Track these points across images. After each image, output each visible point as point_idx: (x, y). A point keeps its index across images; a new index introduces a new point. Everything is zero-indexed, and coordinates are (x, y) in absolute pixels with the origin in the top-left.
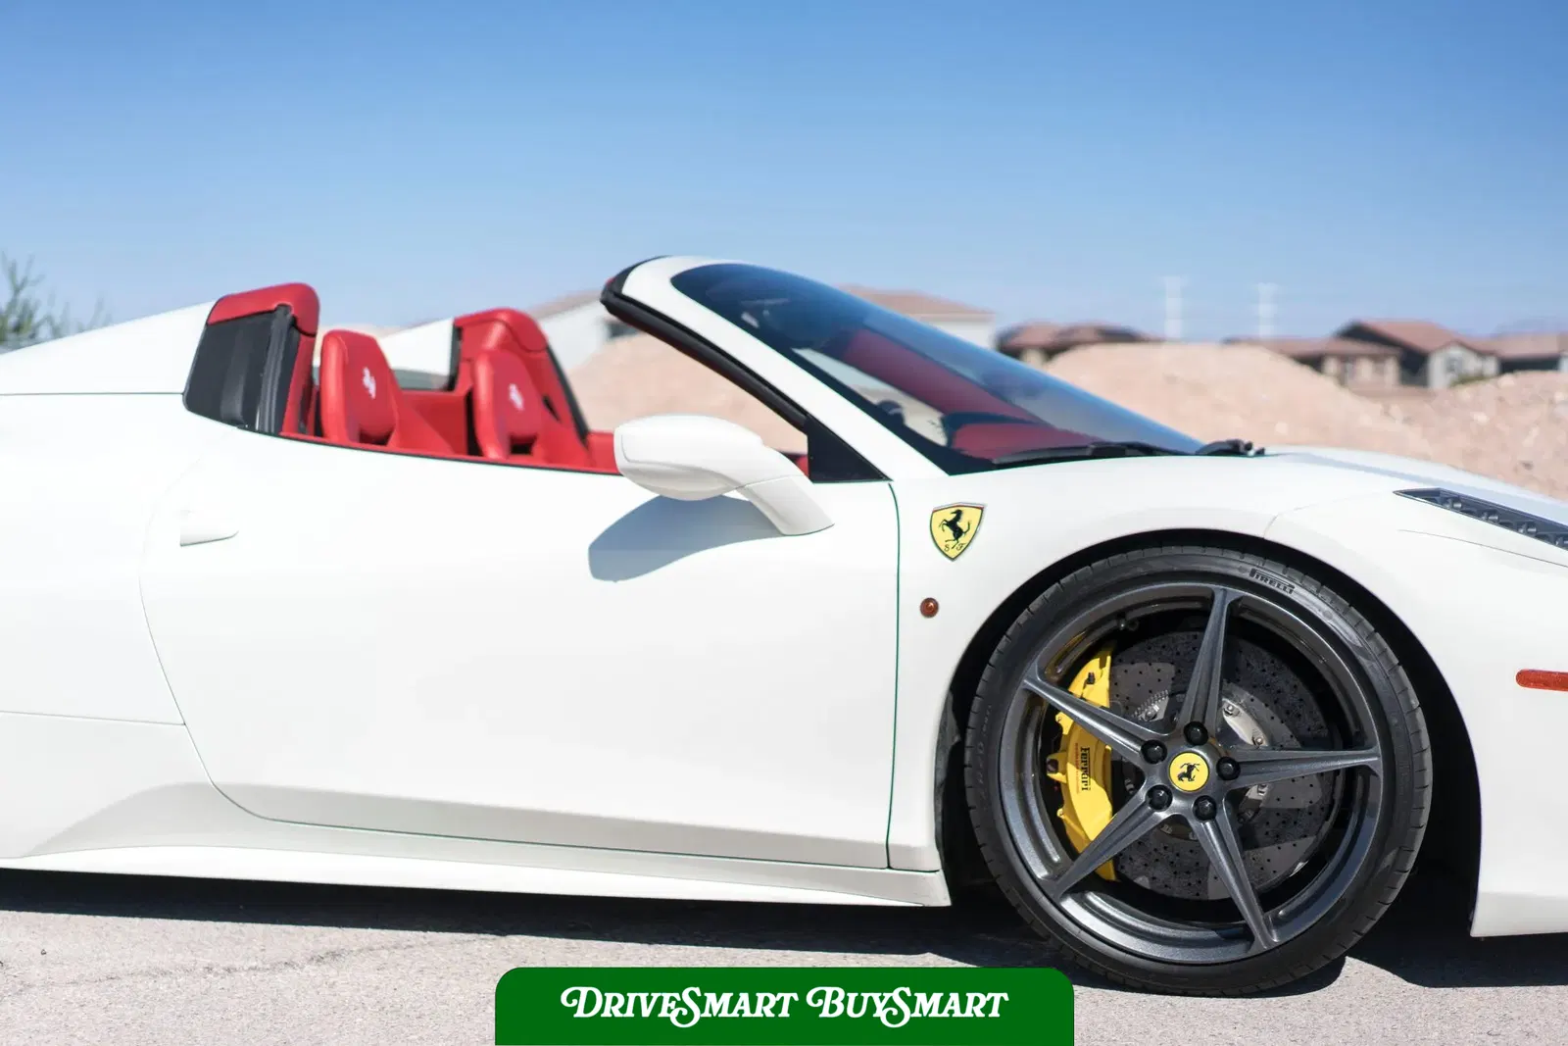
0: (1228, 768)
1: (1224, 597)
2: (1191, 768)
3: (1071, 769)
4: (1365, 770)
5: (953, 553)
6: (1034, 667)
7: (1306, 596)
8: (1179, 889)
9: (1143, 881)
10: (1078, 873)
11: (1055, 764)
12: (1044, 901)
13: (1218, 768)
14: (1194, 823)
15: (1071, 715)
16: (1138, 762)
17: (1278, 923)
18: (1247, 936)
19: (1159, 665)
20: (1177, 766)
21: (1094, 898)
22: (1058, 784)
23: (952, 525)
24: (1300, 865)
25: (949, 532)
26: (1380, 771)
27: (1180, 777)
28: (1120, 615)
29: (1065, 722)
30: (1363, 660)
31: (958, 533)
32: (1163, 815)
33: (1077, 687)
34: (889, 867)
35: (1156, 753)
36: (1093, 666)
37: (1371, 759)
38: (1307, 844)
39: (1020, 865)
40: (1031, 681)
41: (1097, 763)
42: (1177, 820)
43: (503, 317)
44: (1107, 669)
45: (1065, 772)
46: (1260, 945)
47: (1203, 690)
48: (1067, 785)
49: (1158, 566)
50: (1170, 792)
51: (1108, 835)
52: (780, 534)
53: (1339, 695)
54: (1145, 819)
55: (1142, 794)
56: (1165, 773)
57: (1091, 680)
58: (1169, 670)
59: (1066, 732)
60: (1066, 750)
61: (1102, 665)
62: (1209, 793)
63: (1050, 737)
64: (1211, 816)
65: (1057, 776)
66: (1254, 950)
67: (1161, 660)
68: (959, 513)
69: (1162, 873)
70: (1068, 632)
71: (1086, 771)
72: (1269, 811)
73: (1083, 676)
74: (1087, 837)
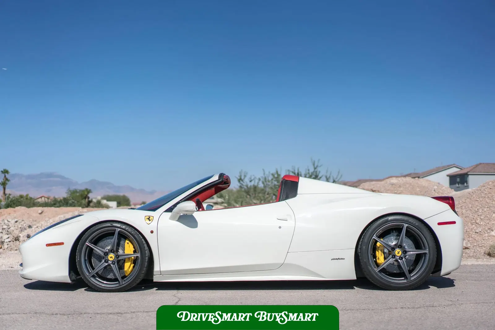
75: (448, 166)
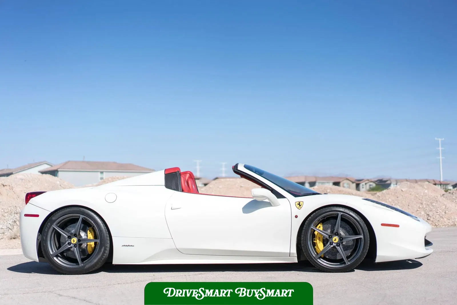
0: (341, 239)
1: (340, 214)
2: (336, 239)
3: (317, 240)
4: (361, 238)
5: (299, 208)
6: (312, 225)
7: (351, 213)
8: (332, 258)
9: (327, 257)
10: (319, 256)
11: (315, 240)
12: (315, 260)
13: (340, 239)
14: (337, 247)
15: (317, 231)
16: (328, 238)
17: (349, 261)
18: (345, 263)
19: (329, 225)
20: (334, 239)
21: (321, 259)
22: (315, 243)
23: (299, 204)
24: (350, 254)
25: (299, 205)
26: (363, 238)
27: (334, 240)
28: (324, 217)
29: (316, 233)
30: (360, 222)
31: (300, 205)
32: (332, 246)
33: (318, 227)
34: (290, 256)
35: (331, 237)
36: (320, 225)
37: (362, 237)
38: (351, 250)
39: (311, 255)
40: (312, 227)
41: (321, 239)
42: (334, 247)
43: (189, 173)
44: (322, 225)
45: (316, 241)
46: (347, 264)
47: (338, 227)
48: (317, 243)
49: (328, 210)
50: (333, 243)
51: (323, 250)
52: (272, 206)
53: (356, 228)
54: (329, 246)
55: (329, 243)
56: (332, 240)
57: (320, 227)
58: (330, 225)
59: (316, 235)
60: (316, 237)
61: (321, 225)
62: (338, 243)
63: (314, 236)
64: (339, 246)
65: (315, 242)
66: (346, 265)
67: (329, 224)
68: (300, 203)
69: (330, 256)
70: (316, 221)
71: (320, 240)
72: (345, 246)
73: (318, 226)
74: (320, 251)
75: (40, 163)
